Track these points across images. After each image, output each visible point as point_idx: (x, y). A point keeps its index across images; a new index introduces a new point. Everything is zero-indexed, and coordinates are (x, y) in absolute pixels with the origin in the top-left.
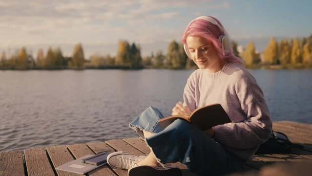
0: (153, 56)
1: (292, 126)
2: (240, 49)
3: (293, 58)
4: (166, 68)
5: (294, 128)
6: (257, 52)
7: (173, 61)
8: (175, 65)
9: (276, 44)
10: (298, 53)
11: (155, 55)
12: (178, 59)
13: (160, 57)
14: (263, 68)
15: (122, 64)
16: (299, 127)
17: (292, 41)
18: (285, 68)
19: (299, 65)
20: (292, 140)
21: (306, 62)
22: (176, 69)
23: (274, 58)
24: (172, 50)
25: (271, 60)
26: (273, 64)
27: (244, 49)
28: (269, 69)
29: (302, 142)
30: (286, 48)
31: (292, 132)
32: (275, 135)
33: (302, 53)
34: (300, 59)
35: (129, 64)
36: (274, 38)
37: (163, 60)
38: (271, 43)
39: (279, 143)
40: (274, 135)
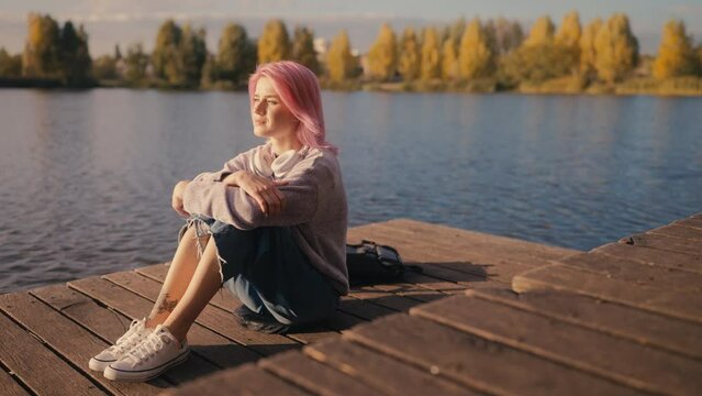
0: (119, 56)
1: (410, 229)
2: (319, 45)
3: (426, 67)
4: (153, 86)
5: (412, 233)
6: (355, 53)
7: (169, 70)
8: (174, 80)
9: (394, 37)
10: (435, 59)
11: (124, 53)
12: (180, 65)
13: (137, 58)
14: (366, 88)
15: (41, 74)
16: (421, 230)
17: (423, 34)
18: (409, 89)
19: (436, 82)
20: (405, 258)
21: (450, 78)
22: (176, 88)
23: (389, 68)
24: (167, 43)
25: (383, 73)
26: (386, 80)
27: (328, 46)
28: (380, 90)
29: (421, 260)
30: (411, 45)
31: (409, 241)
32: (379, 253)
33: (441, 58)
34: (438, 71)
35: (59, 74)
36: (388, 26)
37: (145, 65)
38: (383, 36)
39: (383, 266)
40: (376, 253)
